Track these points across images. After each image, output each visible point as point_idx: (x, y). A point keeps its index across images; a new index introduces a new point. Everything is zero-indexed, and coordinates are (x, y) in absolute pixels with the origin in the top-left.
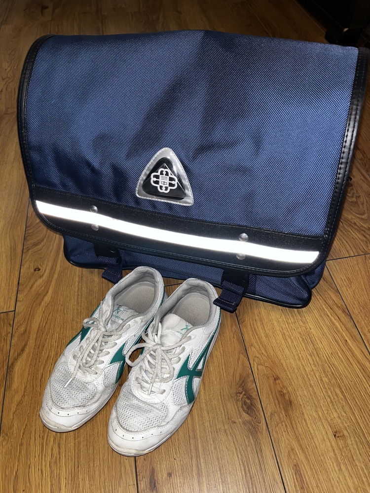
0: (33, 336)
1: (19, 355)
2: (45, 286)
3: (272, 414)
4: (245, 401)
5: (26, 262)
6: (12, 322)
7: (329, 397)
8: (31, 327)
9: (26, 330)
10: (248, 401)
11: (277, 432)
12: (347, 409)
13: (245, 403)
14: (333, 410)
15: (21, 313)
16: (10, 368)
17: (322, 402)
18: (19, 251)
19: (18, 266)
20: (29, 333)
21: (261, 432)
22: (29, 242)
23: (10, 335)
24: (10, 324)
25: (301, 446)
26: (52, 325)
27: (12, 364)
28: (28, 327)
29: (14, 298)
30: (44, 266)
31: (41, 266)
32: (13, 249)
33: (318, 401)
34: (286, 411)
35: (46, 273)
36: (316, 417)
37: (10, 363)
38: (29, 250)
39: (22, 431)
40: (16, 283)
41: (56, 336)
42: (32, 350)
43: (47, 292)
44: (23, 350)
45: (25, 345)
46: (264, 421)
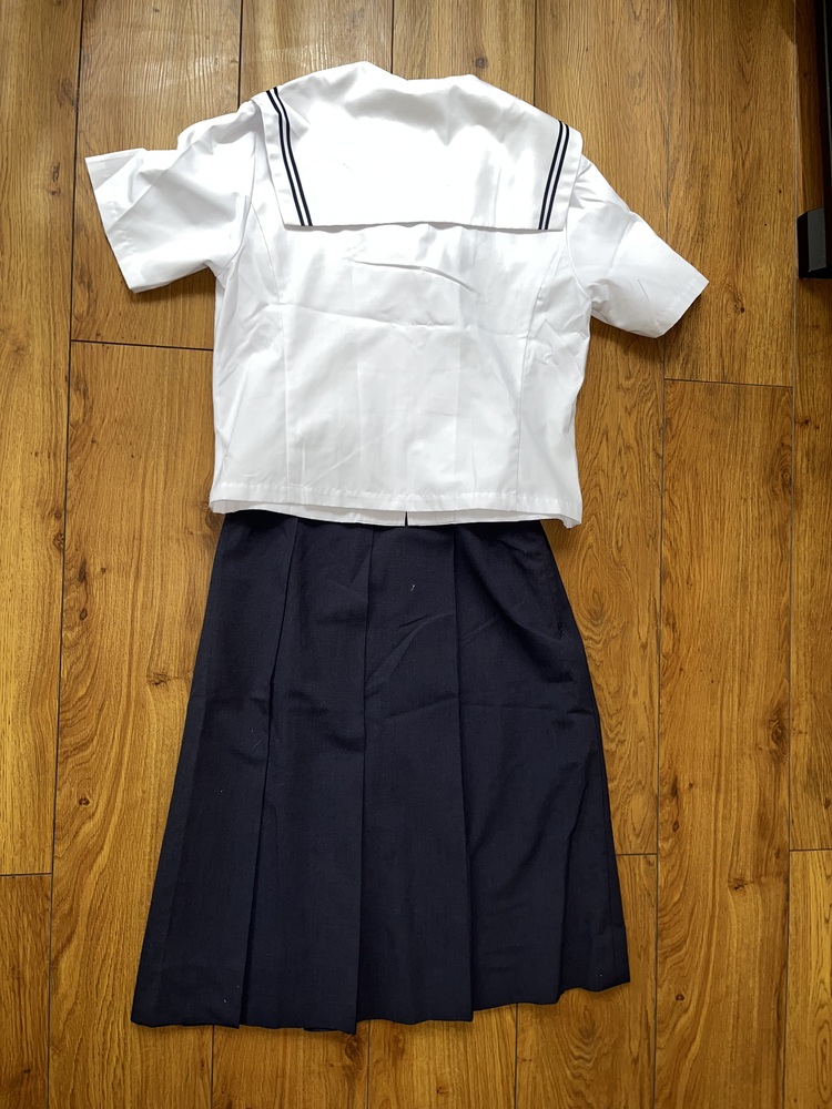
0: (83, 920)
1: (64, 947)
2: (99, 836)
3: (377, 1061)
4: (351, 1044)
5: (64, 783)
6: (49, 893)
7: (449, 1050)
8: (78, 904)
9: (71, 909)
10: (355, 1044)
11: (376, 1082)
12: (463, 1065)
13: (351, 1046)
14: (447, 1065)
15: (62, 879)
16: (54, 964)
17: (438, 1053)
18: (51, 756)
19: (50, 790)
20: (77, 915)
21: (359, 1080)
22: (67, 741)
23: (48, 914)
24: (47, 896)
25: (397, 1097)
26: (110, 907)
27: (56, 958)
28: (75, 906)
29: (48, 851)
30: (96, 797)
31: (91, 797)
32: (40, 751)
33: (435, 1053)
34: (395, 1060)
35: (99, 811)
36: (426, 1069)
37: (53, 956)
38: (68, 757)
39: (77, 1046)
40: (50, 823)
41: (117, 925)
42: (82, 942)
43: (102, 848)
44: (69, 940)
45: (73, 933)
46: (365, 1068)
